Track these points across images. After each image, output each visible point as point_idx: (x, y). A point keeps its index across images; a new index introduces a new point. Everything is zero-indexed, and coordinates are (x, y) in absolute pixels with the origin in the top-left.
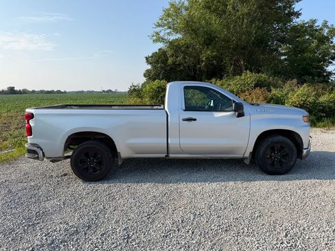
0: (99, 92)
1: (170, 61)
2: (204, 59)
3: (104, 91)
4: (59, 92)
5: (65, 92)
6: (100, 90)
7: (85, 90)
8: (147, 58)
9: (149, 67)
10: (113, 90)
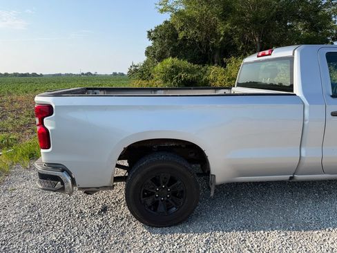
0: (77, 75)
1: (181, 36)
2: (222, 33)
3: (83, 74)
4: (34, 75)
5: (41, 75)
6: (80, 73)
7: (63, 73)
8: (149, 33)
9: (150, 43)
10: (93, 73)
